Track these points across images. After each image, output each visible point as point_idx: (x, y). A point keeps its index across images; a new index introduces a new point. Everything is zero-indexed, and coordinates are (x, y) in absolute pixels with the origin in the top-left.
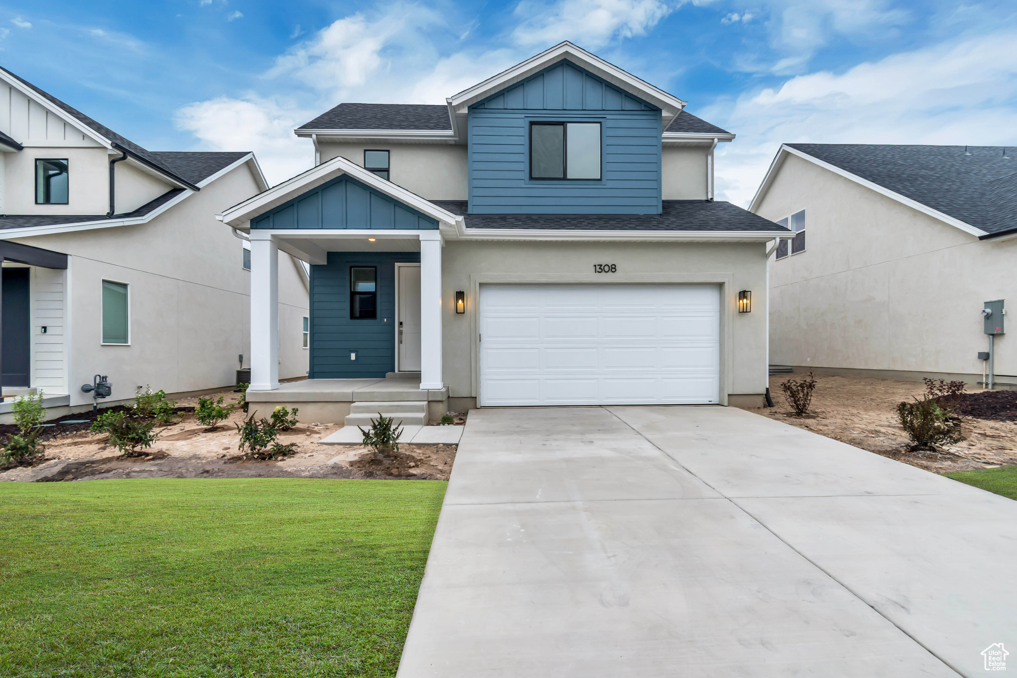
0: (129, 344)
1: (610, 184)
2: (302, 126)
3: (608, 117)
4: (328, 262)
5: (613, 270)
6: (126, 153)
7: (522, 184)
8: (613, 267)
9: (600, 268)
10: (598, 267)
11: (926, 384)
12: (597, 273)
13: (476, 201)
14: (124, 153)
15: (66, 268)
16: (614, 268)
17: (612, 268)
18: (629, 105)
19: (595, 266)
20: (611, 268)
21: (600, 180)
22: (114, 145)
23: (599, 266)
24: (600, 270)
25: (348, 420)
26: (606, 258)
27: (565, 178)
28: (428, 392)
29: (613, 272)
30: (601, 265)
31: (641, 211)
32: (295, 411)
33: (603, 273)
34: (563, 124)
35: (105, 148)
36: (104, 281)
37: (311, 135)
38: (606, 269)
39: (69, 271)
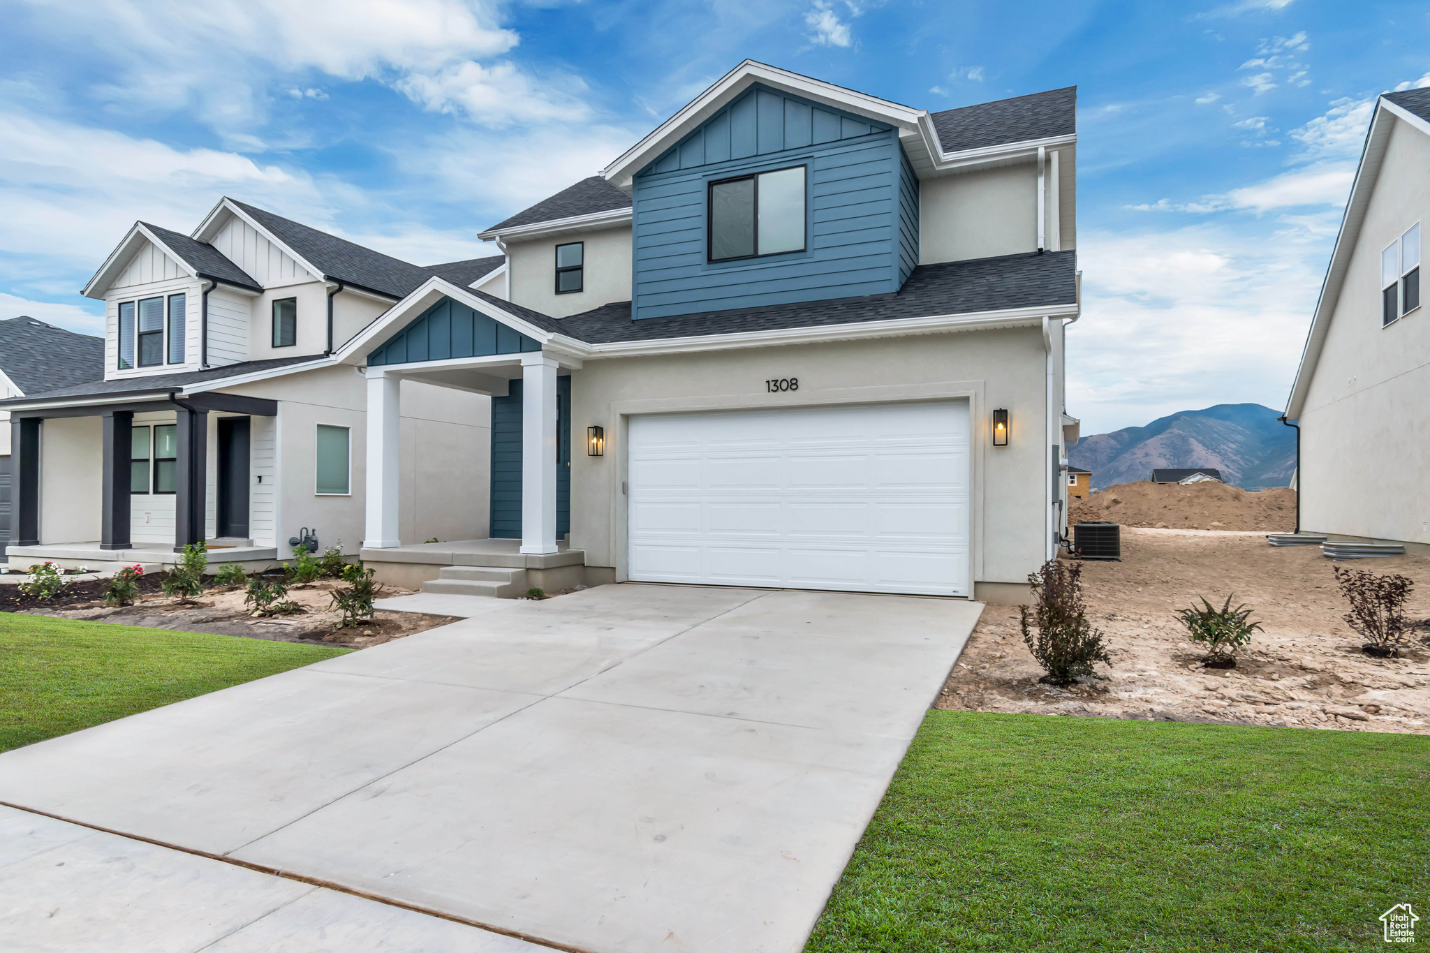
0: (350, 494)
1: (819, 255)
2: (493, 226)
3: (816, 155)
4: (510, 392)
5: (794, 387)
6: (342, 283)
7: (699, 271)
8: (794, 382)
9: (775, 386)
10: (772, 384)
11: (1337, 578)
12: (771, 393)
13: (643, 302)
14: (340, 285)
15: (275, 414)
16: (796, 384)
17: (792, 384)
18: (850, 129)
19: (768, 382)
20: (790, 384)
21: (804, 251)
22: (326, 278)
23: (774, 383)
24: (775, 388)
25: (426, 586)
26: (782, 369)
27: (755, 256)
28: (527, 558)
29: (794, 389)
30: (777, 381)
31: (866, 291)
32: (372, 571)
33: (780, 393)
34: (753, 176)
35: (320, 281)
36: (319, 426)
37: (495, 237)
38: (784, 385)
39: (279, 419)
